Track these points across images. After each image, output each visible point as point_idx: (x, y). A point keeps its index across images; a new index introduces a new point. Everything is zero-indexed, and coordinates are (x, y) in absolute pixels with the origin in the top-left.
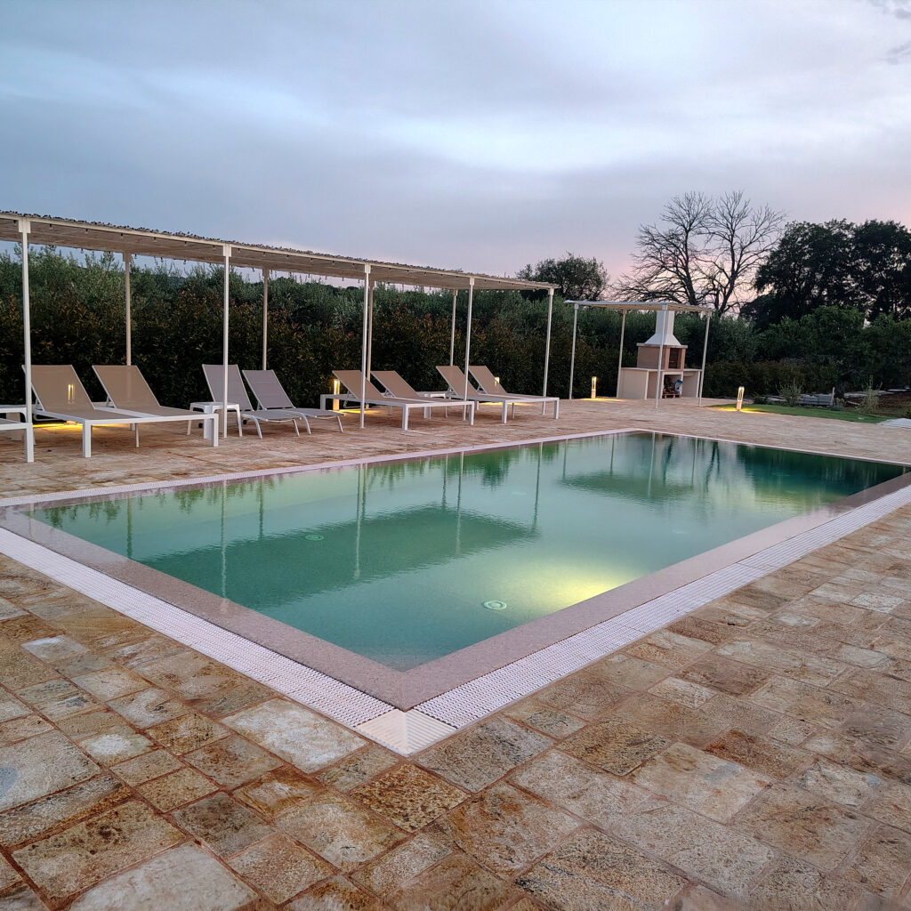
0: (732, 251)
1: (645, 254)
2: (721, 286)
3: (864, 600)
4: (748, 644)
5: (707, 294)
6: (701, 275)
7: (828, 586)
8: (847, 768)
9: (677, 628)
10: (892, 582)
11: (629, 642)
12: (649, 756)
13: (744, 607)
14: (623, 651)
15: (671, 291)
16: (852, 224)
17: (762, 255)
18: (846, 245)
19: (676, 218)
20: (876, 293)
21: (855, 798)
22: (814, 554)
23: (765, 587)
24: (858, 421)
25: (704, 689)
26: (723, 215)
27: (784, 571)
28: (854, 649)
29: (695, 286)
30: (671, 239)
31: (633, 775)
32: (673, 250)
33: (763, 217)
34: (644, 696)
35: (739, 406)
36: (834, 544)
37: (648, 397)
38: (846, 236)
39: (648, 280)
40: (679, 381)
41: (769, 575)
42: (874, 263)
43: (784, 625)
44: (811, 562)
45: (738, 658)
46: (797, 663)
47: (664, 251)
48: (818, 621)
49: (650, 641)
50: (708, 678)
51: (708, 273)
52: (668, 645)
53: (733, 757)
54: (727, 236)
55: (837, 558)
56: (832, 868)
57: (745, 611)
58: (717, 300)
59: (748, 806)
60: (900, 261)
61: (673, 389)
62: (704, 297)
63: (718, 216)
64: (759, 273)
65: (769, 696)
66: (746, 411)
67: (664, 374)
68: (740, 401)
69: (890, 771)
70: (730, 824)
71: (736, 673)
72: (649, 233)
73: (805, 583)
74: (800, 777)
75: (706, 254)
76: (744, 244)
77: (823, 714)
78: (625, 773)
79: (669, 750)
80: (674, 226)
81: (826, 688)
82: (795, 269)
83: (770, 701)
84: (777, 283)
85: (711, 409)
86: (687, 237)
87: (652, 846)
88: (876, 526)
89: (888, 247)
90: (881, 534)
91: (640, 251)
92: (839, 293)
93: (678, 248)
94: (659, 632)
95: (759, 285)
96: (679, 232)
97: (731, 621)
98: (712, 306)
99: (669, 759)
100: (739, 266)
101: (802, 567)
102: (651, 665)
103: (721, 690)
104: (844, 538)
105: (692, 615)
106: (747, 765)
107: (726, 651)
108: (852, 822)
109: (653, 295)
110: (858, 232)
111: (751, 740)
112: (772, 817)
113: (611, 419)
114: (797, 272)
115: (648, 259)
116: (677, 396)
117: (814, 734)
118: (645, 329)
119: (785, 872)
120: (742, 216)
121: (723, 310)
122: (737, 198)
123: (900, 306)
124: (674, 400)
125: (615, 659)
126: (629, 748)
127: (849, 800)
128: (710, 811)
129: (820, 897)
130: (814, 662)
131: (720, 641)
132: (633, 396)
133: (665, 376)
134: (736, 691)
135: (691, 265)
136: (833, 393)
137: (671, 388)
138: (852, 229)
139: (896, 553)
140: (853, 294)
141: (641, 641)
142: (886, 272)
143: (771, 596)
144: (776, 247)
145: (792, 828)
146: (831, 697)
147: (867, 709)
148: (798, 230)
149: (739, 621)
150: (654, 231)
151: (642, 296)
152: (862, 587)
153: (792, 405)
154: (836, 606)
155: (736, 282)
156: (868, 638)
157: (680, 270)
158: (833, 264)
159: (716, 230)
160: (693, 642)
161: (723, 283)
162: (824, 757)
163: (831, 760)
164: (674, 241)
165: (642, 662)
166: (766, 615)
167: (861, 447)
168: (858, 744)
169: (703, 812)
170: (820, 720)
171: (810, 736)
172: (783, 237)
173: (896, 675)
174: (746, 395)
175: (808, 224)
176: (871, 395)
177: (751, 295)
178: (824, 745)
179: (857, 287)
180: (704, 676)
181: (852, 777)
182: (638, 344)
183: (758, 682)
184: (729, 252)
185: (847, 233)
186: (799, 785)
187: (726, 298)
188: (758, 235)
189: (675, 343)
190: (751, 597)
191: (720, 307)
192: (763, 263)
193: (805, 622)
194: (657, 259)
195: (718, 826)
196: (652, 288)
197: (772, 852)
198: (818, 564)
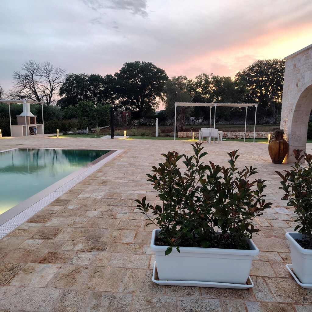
0: (50, 82)
1: (17, 82)
2: (48, 94)
3: (94, 195)
4: (56, 219)
5: (43, 97)
6: (40, 90)
7: (83, 193)
8: (86, 252)
9: (31, 221)
10: (103, 188)
11: (11, 231)
12: (17, 273)
13: (55, 207)
14: (8, 235)
15: (29, 96)
16: (87, 75)
17: (60, 84)
18: (86, 81)
19: (27, 69)
20: (97, 97)
21: (88, 261)
22: (79, 183)
23: (63, 198)
24: (95, 137)
25: (40, 240)
26: (44, 69)
27: (70, 191)
28: (90, 212)
29: (38, 94)
30: (26, 77)
31: (10, 282)
32: (28, 81)
33: (58, 71)
34: (16, 250)
35: (58, 136)
36: (86, 179)
37: (24, 135)
38: (86, 79)
39: (20, 92)
40: (35, 129)
41: (65, 194)
42: (95, 87)
43: (69, 209)
44: (78, 186)
45: (52, 226)
46: (72, 222)
47: (25, 81)
48: (80, 205)
49: (19, 228)
50: (41, 236)
51: (42, 89)
52: (27, 228)
53: (48, 262)
54: (47, 77)
55: (87, 183)
56: (80, 288)
57: (56, 208)
58: (47, 99)
59: (53, 277)
60: (103, 87)
61: (34, 132)
62: (42, 98)
63: (43, 69)
64: (60, 90)
65: (62, 236)
66: (60, 137)
67: (29, 126)
68: (58, 134)
69: (99, 248)
70: (46, 287)
71: (51, 231)
72: (17, 74)
73: (76, 193)
74: (71, 261)
75: (40, 83)
76: (54, 80)
77: (80, 236)
78: (6, 283)
79: (25, 268)
80: (27, 72)
81: (81, 227)
82: (72, 89)
83: (62, 237)
84: (66, 93)
85: (48, 138)
86: (32, 76)
87: (16, 307)
88: (98, 170)
89: (99, 83)
90: (100, 173)
91: (15, 81)
92: (86, 97)
93: (30, 80)
94: (23, 224)
95: (61, 94)
96: (29, 74)
97: (51, 213)
98: (46, 101)
99: (25, 271)
100: (53, 87)
101: (75, 188)
102: (20, 237)
103: (46, 239)
104: (89, 176)
105: (36, 214)
106: (53, 263)
107: (48, 224)
108: (87, 270)
109: (23, 97)
110: (90, 78)
111: (55, 253)
112: (61, 278)
113: (8, 145)
114: (72, 90)
115: (19, 84)
116: (35, 134)
117: (76, 244)
118: (20, 110)
119: (65, 296)
120: (51, 70)
121: (50, 103)
122: (49, 64)
123: (104, 101)
124: (34, 136)
125: (5, 239)
126: (9, 272)
127: (86, 263)
128: (39, 284)
129: (76, 300)
130: (78, 220)
131: (46, 221)
132: (17, 135)
133: (30, 127)
134: (51, 237)
135: (35, 86)
136: (88, 129)
137: (32, 131)
138: (88, 77)
139: (104, 178)
140: (90, 97)
141: (15, 230)
142: (99, 90)
143: (66, 200)
144: (64, 81)
145: (67, 280)
146: (82, 230)
147: (93, 230)
148: (71, 76)
149: (54, 212)
150: (19, 74)
151: (19, 97)
152: (94, 191)
153: (75, 134)
154: (86, 199)
155: (53, 93)
156: (95, 207)
157: (32, 88)
158: (83, 87)
159: (43, 74)
160: (36, 224)
161: (48, 93)
162: (79, 251)
163: (81, 251)
164: (28, 78)
165: (16, 238)
166: (63, 207)
167: (95, 146)
168: (90, 243)
169: (37, 286)
170: (79, 239)
171: (75, 245)
172: (66, 78)
173: (102, 217)
174: (60, 132)
175: (74, 74)
176: (98, 129)
177: (59, 98)
178: (80, 247)
179: (91, 95)
180: (40, 235)
181: (87, 255)
182: (17, 116)
183: (59, 232)
184: (49, 82)
185: (86, 78)
186: (70, 264)
187: (50, 98)
188: (58, 77)
189: (31, 115)
190: (58, 202)
191: (48, 102)
192: (61, 86)
193: (76, 207)
194: (22, 84)
195: (42, 289)
196: (22, 94)
197: (60, 291)
198: (81, 186)
